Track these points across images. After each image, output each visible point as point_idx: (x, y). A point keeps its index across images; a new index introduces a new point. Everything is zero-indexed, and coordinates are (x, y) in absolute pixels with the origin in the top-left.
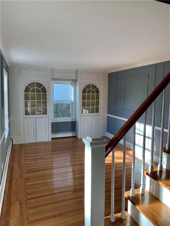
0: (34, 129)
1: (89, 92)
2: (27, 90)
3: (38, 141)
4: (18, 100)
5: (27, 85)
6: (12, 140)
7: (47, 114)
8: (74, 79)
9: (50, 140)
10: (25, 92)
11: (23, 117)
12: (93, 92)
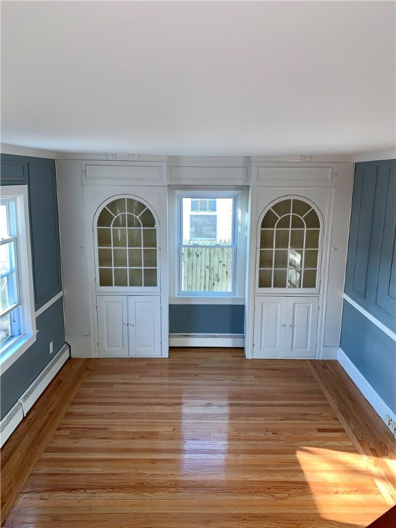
0: (123, 324)
1: (284, 223)
2: (104, 219)
3: (132, 355)
4: (82, 247)
5: (104, 206)
6: (70, 346)
7: (156, 285)
8: (240, 183)
9: (166, 355)
10: (98, 226)
11: (94, 292)
12: (297, 223)
